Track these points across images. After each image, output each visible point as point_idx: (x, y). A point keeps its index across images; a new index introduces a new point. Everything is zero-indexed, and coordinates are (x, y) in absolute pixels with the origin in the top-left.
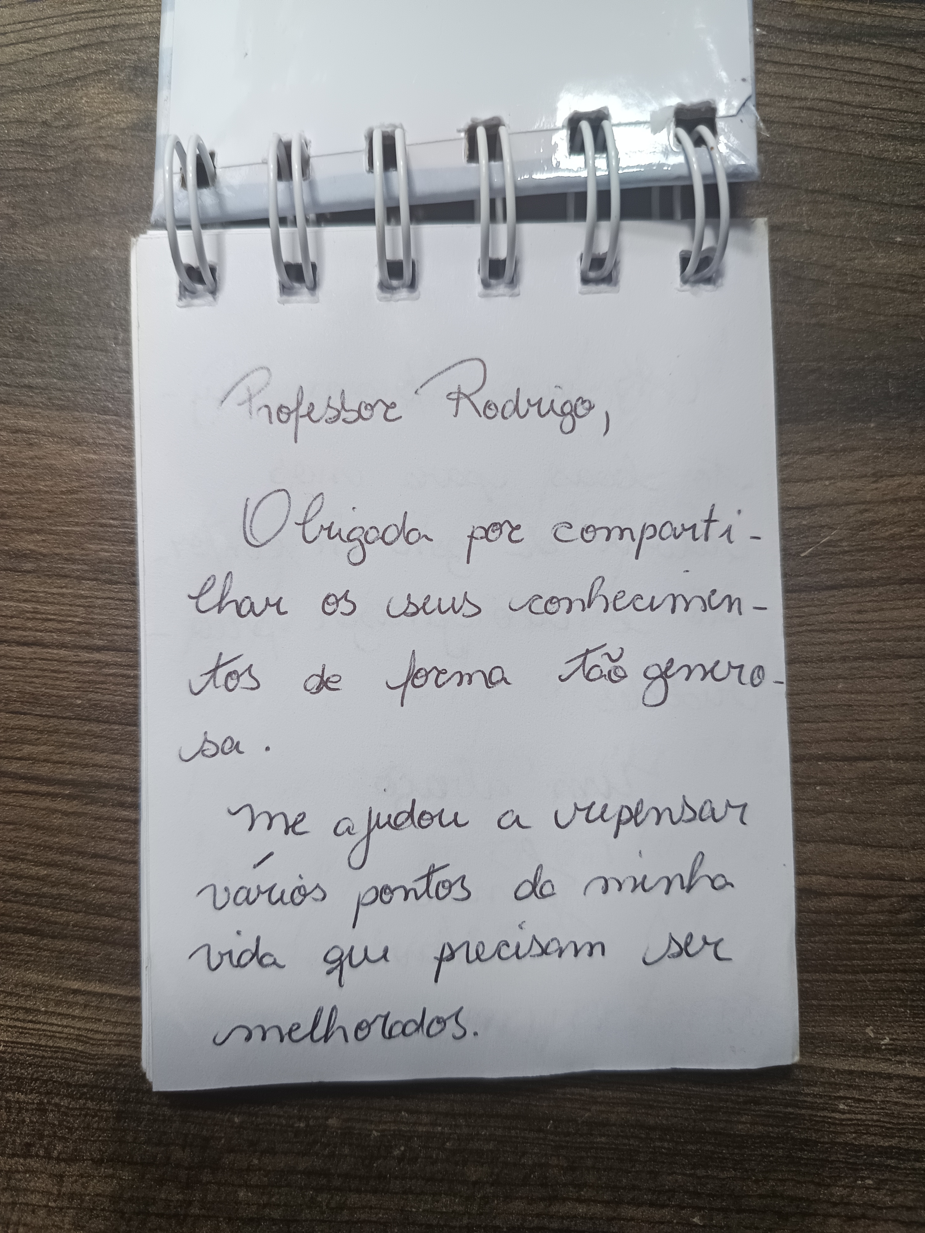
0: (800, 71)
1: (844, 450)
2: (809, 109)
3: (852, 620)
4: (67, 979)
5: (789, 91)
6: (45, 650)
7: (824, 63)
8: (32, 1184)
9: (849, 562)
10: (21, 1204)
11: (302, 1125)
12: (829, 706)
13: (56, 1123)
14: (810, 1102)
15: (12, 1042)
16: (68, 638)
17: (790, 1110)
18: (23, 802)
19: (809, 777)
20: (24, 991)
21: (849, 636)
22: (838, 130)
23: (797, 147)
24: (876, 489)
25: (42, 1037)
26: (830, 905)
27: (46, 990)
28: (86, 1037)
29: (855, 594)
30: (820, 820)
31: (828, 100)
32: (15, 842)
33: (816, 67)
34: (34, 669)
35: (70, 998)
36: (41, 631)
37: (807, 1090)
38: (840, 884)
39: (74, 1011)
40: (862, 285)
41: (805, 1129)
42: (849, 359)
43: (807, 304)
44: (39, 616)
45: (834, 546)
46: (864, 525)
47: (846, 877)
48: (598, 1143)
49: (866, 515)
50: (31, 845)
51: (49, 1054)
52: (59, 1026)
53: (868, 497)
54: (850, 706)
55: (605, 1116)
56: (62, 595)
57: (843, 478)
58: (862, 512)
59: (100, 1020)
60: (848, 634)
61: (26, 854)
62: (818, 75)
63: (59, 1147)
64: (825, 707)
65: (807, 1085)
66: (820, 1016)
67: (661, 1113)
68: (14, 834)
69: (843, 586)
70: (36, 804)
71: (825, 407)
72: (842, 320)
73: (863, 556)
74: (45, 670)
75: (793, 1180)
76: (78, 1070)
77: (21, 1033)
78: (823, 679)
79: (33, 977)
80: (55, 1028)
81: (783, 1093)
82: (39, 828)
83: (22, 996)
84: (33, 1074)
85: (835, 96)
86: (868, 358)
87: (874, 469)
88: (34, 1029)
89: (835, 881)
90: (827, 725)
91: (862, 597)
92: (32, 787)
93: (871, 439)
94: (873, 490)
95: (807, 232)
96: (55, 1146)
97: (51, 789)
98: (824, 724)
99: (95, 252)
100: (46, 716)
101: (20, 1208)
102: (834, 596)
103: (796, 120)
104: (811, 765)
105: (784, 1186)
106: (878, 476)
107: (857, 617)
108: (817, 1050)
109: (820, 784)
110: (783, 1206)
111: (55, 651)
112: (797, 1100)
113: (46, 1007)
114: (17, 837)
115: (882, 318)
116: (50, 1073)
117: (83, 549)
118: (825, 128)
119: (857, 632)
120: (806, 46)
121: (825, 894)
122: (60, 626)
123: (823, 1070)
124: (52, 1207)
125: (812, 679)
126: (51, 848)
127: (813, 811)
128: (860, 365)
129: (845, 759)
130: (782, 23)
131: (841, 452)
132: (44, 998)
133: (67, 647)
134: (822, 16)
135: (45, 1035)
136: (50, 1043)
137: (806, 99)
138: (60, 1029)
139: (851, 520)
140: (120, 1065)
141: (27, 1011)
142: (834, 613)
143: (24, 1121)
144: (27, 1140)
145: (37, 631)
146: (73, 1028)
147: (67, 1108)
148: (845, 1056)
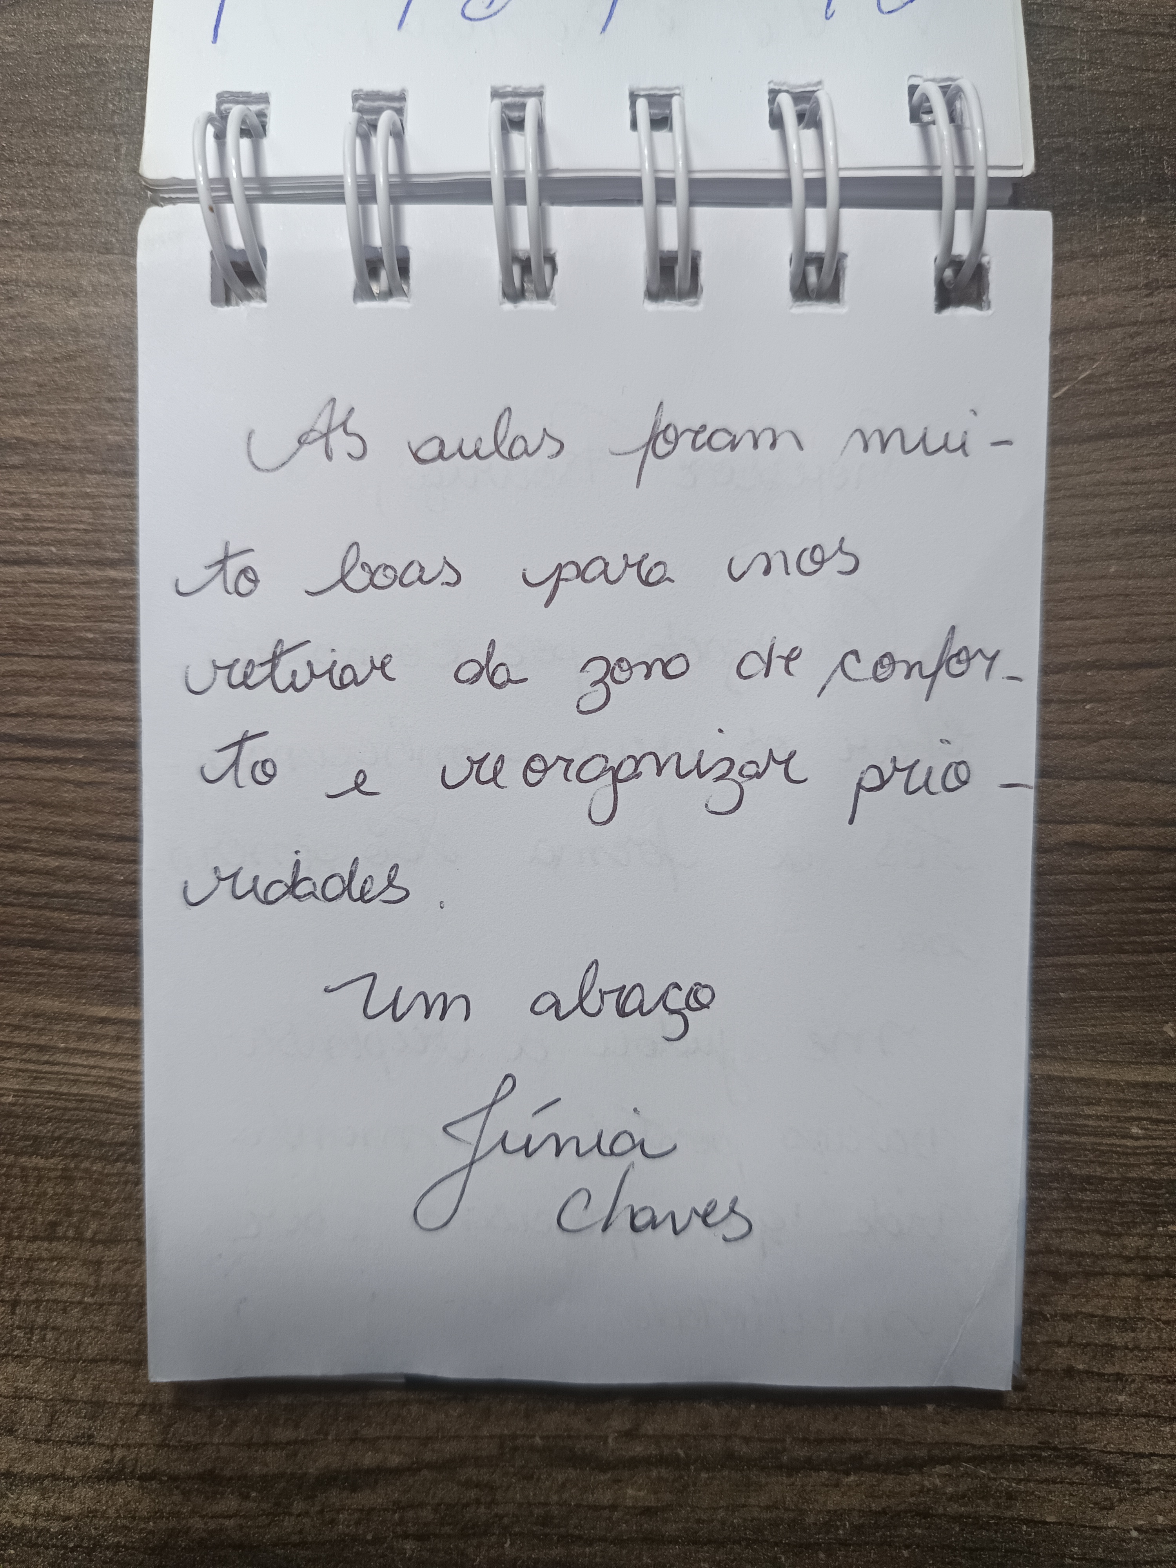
1: (1105, 254)
3: (1125, 481)
4: (91, 1004)
6: (42, 570)
8: (61, 1274)
9: (1118, 403)
10: (48, 1301)
12: (1098, 596)
13: (88, 1193)
14: (1092, 1126)
15: (25, 1091)
16: (71, 552)
17: (1066, 1138)
18: (22, 772)
19: (1075, 692)
20: (35, 1023)
21: (1122, 502)
24: (1152, 304)
25: (62, 1082)
26: (1110, 862)
27: (65, 1020)
28: (121, 1079)
29: (1127, 446)
30: (1092, 749)
32: (14, 826)
34: (29, 595)
35: (98, 1029)
36: (35, 544)
37: (1088, 1111)
38: (1123, 834)
39: (103, 1045)
40: (1122, 32)
41: (1086, 1162)
42: (1108, 132)
43: (1049, 61)
44: (32, 525)
45: (1097, 383)
46: (1136, 353)
47: (1130, 825)
49: (1139, 339)
50: (36, 828)
51: (73, 1105)
53: (1141, 317)
54: (1127, 595)
56: (62, 495)
57: (1105, 291)
58: (1132, 337)
60: (1121, 499)
61: (30, 841)
63: (94, 1226)
64: (1093, 598)
65: (1088, 1104)
66: (1102, 1012)
68: (13, 815)
69: (1111, 436)
70: (41, 773)
71: (1078, 197)
72: (1097, 79)
73: (1137, 394)
74: (45, 596)
75: (1073, 1229)
76: (113, 1124)
77: (36, 1078)
78: (1089, 561)
79: (48, 1004)
80: (78, 1070)
81: (1056, 1116)
82: (45, 805)
83: (33, 1030)
84: (53, 1132)
86: (1134, 129)
87: (1147, 278)
88: (52, 1073)
89: (1115, 830)
90: (1097, 621)
91: (1137, 449)
92: (34, 752)
93: (1141, 237)
94: (1146, 306)
96: (88, 1223)
97: (58, 753)
98: (1093, 621)
99: (83, 38)
100: (48, 657)
101: (46, 1307)
102: (1100, 449)
104: (1078, 676)
105: (1060, 1237)
106: (1152, 287)
107: (1132, 477)
108: (1099, 1057)
109: (1090, 702)
110: (1061, 1264)
111: (55, 571)
112: (1074, 1125)
113: (66, 1042)
114: (16, 819)
115: (1152, 75)
116: (77, 1129)
117: (86, 433)
119: (1132, 497)
121: (1103, 849)
122: (60, 536)
123: (1109, 1083)
124: (91, 1305)
125: (1075, 562)
126: (62, 832)
127: (1082, 737)
128: (1124, 140)
129: (1122, 666)
131: (1101, 256)
132: (63, 1031)
133: (70, 564)
135: (67, 1080)
136: (74, 1090)
138: (86, 1071)
139: (1119, 347)
141: (42, 1049)
142: (1101, 472)
143: (45, 1193)
144: (51, 1217)
145: (30, 544)
146: (104, 1068)
147: (101, 1173)
148: (1137, 1063)
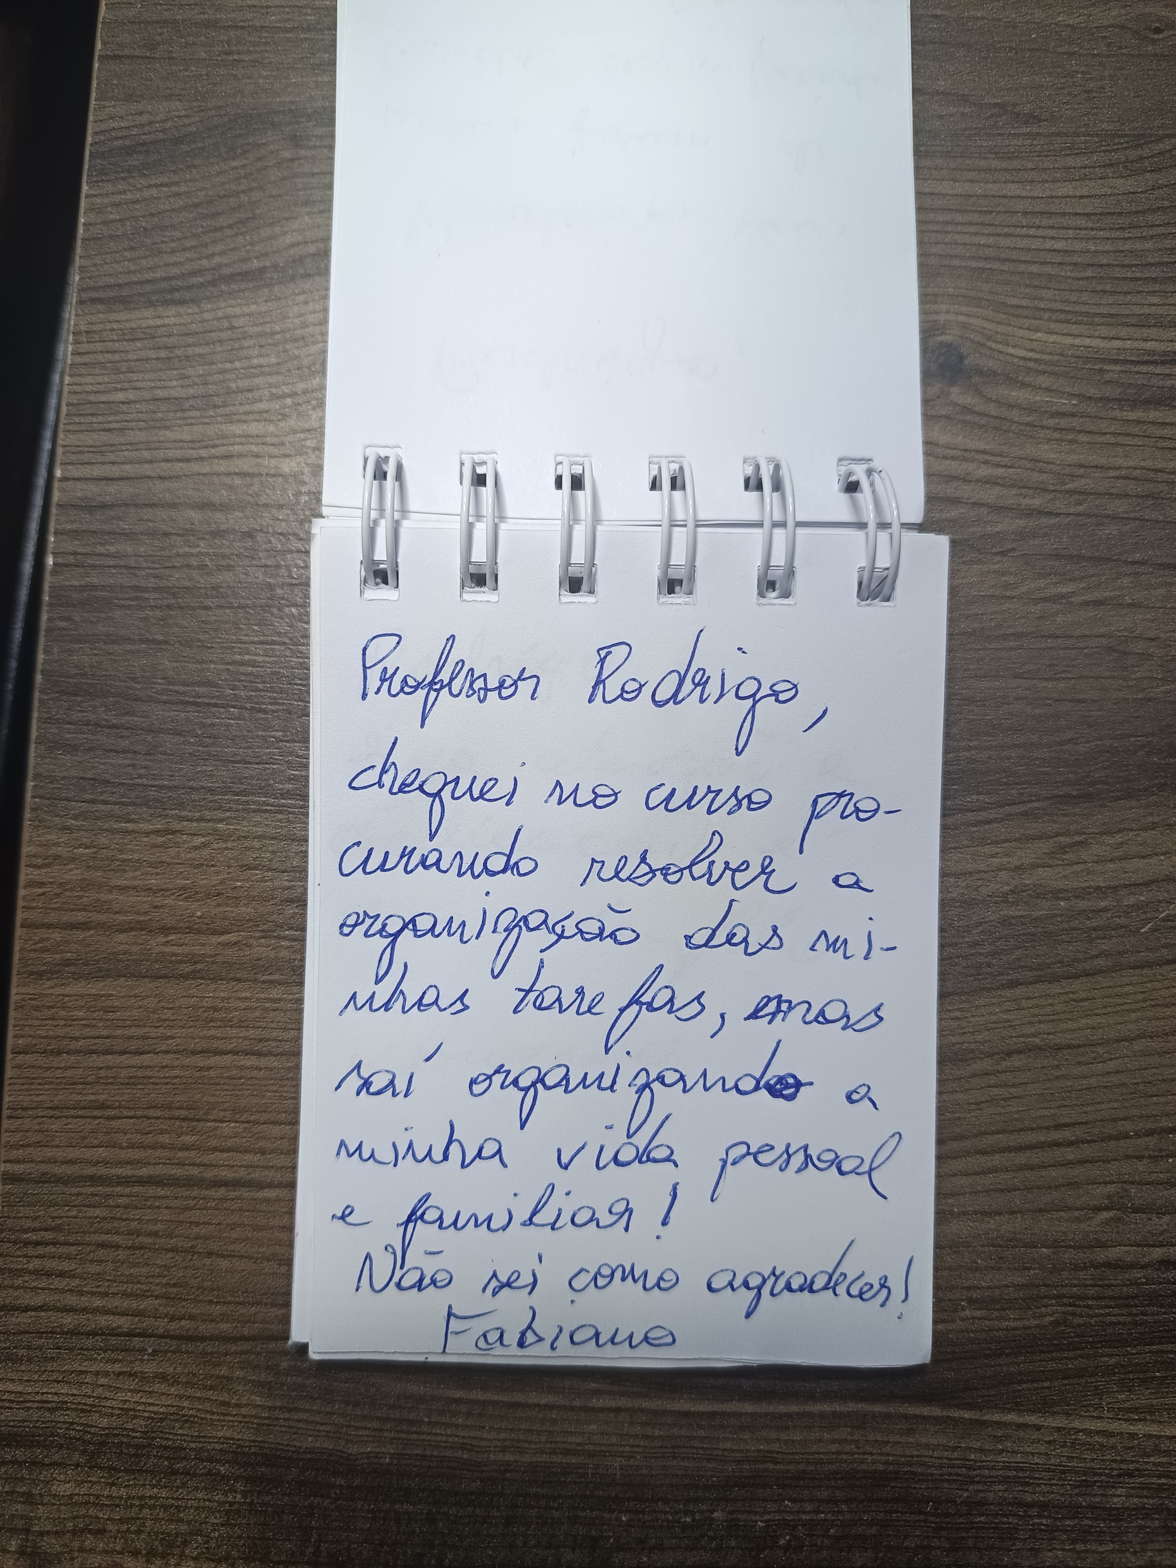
0: (1112, 440)
2: (1124, 478)
5: (1103, 461)
7: (1135, 430)
11: (688, 1519)
13: (446, 1531)
15: (398, 1454)
17: (1163, 1481)
19: (1161, 1150)
20: (406, 1403)
22: (1154, 498)
23: (1114, 518)
25: (426, 1447)
27: (429, 1401)
28: (470, 1445)
31: (1142, 468)
33: (1128, 435)
35: (453, 1407)
39: (457, 1419)
48: (977, 1523)
51: (435, 1464)
52: (443, 1435)
55: (982, 1495)
59: (484, 1428)
62: (1130, 443)
63: (450, 1556)
67: (1038, 1489)
71: (1156, 782)
76: (465, 1478)
77: (406, 1444)
80: (439, 1438)
83: (404, 1408)
84: (420, 1485)
85: (1149, 464)
88: (418, 1440)
95: (1129, 605)
103: (1112, 491)
113: (429, 1417)
116: (437, 1482)
118: (1142, 497)
120: (1117, 414)
130: (1092, 391)
132: (427, 1409)
134: (1131, 381)
135: (430, 1446)
136: (436, 1453)
137: (1120, 468)
138: (444, 1438)
140: (506, 1471)
141: (411, 1422)
143: (414, 1532)
144: (418, 1550)
146: (458, 1436)
147: (456, 1516)
